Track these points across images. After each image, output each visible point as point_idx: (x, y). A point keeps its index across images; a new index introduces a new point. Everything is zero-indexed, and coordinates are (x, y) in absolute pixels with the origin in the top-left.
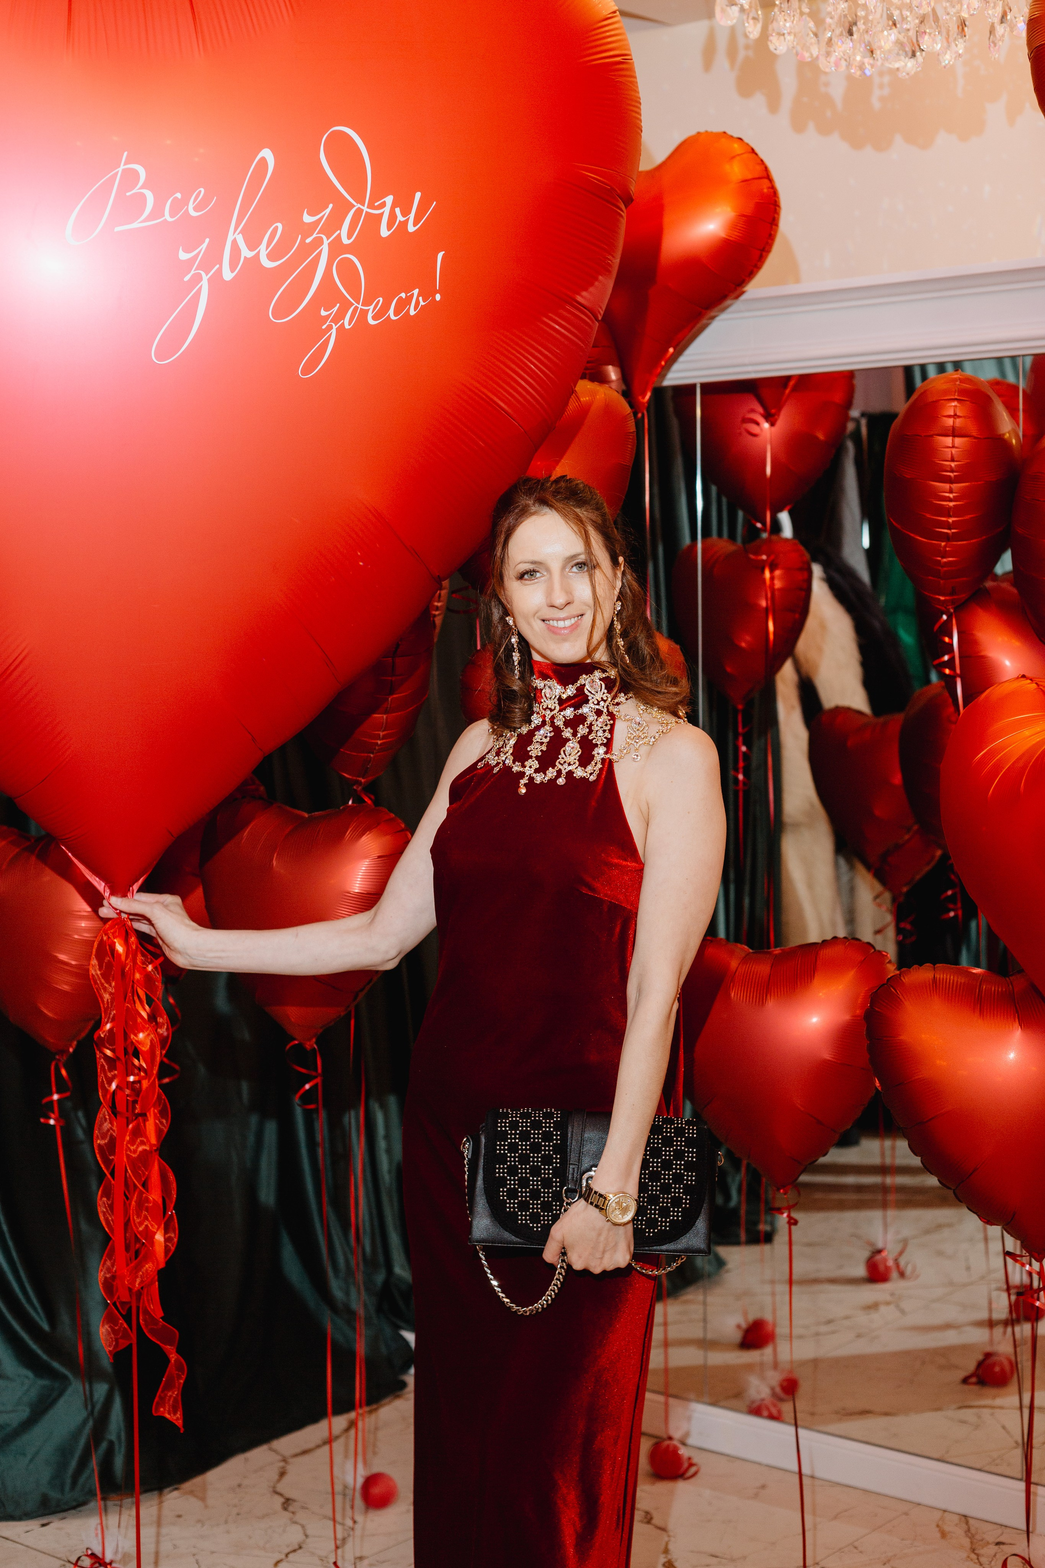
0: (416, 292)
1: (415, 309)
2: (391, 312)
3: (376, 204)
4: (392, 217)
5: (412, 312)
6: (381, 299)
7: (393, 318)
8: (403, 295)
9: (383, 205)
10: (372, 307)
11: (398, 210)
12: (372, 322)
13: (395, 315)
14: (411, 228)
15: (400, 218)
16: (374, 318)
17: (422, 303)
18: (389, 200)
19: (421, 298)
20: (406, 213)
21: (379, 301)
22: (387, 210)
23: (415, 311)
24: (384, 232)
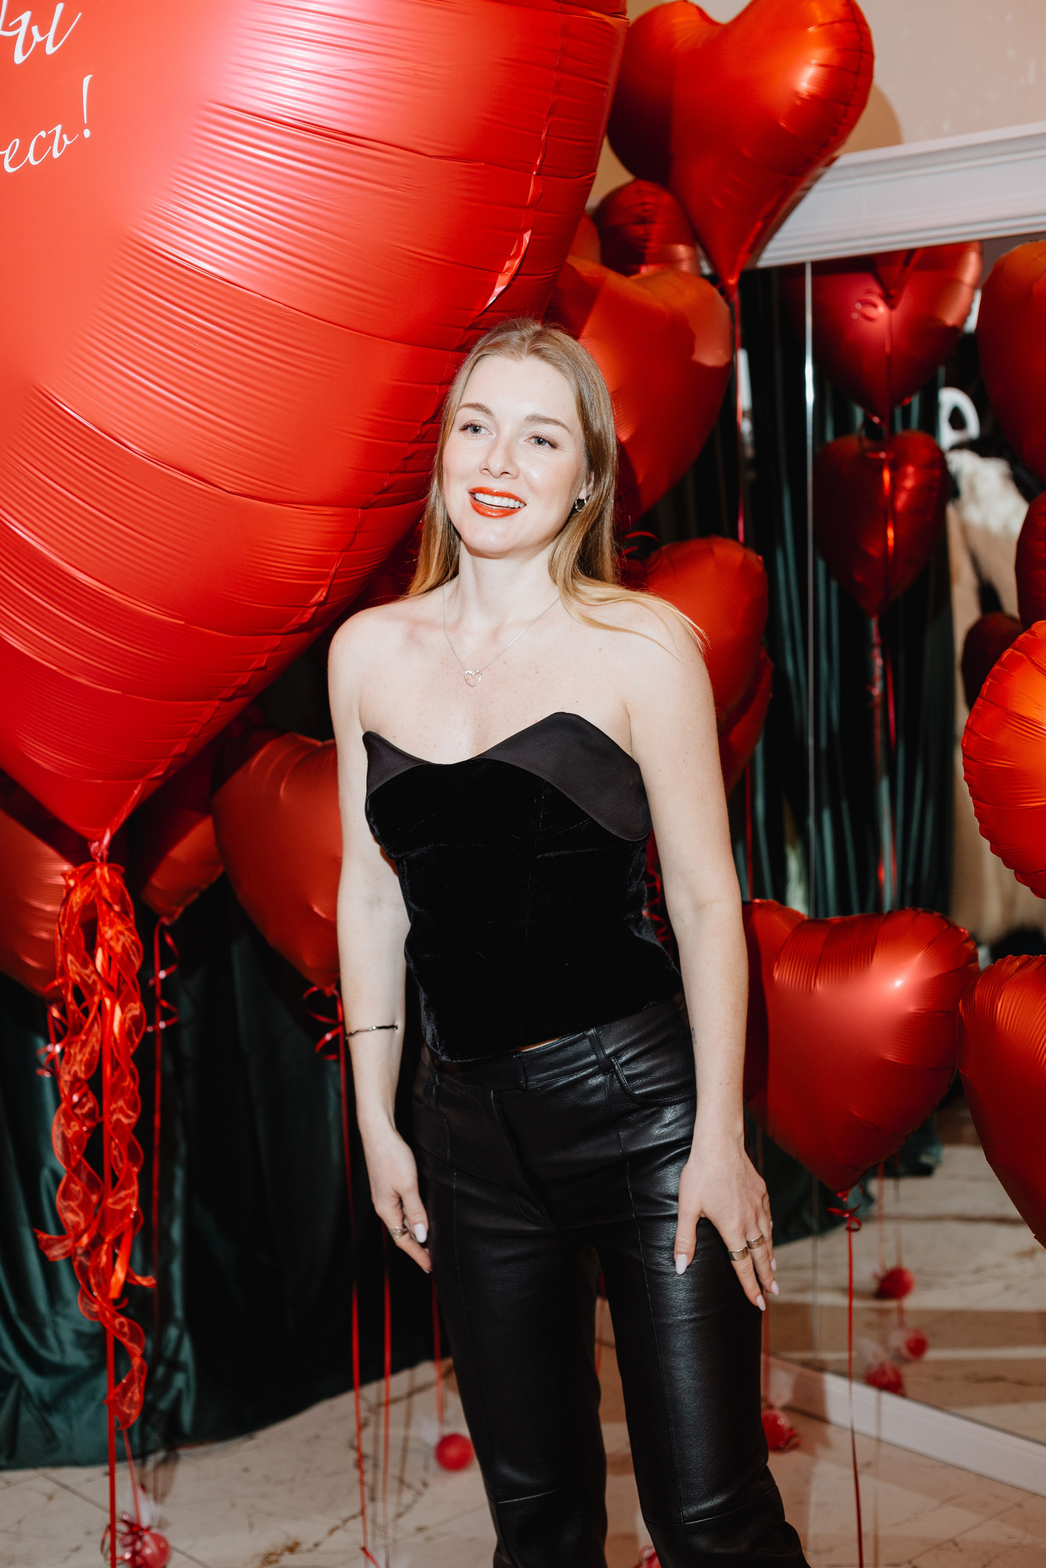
0: (58, 129)
1: (59, 150)
2: (30, 156)
3: (11, 24)
4: (29, 36)
5: (56, 155)
6: (17, 141)
7: (33, 162)
8: (43, 134)
9: (19, 24)
10: (7, 152)
11: (35, 29)
12: (9, 169)
13: (36, 159)
14: (50, 50)
15: (37, 38)
16: (12, 164)
17: (67, 142)
18: (26, 17)
19: (65, 136)
20: (43, 31)
21: (15, 143)
22: (22, 31)
23: (59, 152)
24: (19, 58)
